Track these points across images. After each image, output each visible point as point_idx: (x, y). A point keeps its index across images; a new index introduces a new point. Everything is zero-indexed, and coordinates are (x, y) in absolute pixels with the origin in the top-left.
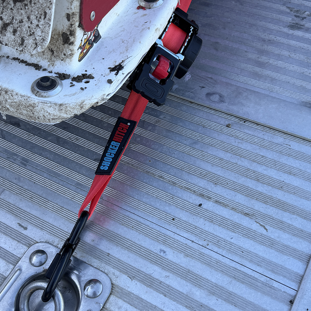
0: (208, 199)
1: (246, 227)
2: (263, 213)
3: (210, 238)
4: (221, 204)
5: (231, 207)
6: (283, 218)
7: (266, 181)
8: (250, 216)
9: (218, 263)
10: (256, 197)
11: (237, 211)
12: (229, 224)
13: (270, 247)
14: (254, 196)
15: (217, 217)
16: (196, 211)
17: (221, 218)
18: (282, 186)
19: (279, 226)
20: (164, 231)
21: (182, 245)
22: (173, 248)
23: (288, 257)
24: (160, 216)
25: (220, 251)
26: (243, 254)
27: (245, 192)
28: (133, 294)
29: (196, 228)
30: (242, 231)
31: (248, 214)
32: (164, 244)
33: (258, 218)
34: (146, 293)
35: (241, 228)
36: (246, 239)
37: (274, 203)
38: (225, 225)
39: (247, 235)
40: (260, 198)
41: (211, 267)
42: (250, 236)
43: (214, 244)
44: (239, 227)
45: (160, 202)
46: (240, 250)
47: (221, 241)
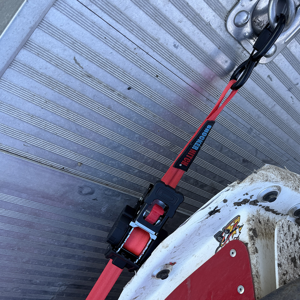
0: (121, 94)
1: (94, 63)
2: (73, 76)
3: (131, 55)
4: (110, 88)
5: (102, 85)
6: (55, 70)
7: (60, 109)
8: (86, 75)
9: (132, 29)
10: (75, 94)
11: (98, 80)
12: (110, 67)
13: (77, 40)
14: (77, 95)
15: (118, 75)
16: (135, 83)
17: (114, 74)
18: (45, 104)
19: (61, 62)
20: (169, 66)
21: (158, 51)
22: (166, 48)
23: (61, 27)
24: (167, 80)
25: (126, 42)
26: (105, 36)
27: (84, 99)
28: (212, 9)
29: (141, 66)
30: (99, 60)
31: (88, 76)
32: (173, 53)
33: (80, 72)
34: (202, 9)
35: (99, 63)
36: (98, 52)
37: (59, 86)
38: (114, 67)
39: (95, 55)
40: (72, 92)
41: (139, 26)
42: (93, 54)
43: (129, 49)
44: (101, 64)
45: (162, 93)
46: (107, 41)
47: (122, 51)
